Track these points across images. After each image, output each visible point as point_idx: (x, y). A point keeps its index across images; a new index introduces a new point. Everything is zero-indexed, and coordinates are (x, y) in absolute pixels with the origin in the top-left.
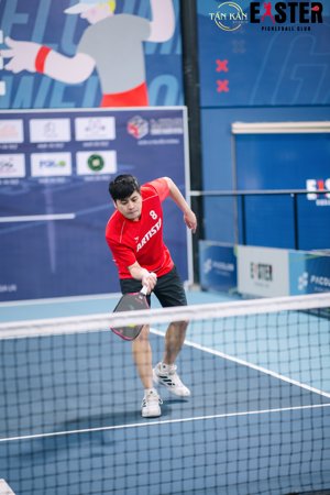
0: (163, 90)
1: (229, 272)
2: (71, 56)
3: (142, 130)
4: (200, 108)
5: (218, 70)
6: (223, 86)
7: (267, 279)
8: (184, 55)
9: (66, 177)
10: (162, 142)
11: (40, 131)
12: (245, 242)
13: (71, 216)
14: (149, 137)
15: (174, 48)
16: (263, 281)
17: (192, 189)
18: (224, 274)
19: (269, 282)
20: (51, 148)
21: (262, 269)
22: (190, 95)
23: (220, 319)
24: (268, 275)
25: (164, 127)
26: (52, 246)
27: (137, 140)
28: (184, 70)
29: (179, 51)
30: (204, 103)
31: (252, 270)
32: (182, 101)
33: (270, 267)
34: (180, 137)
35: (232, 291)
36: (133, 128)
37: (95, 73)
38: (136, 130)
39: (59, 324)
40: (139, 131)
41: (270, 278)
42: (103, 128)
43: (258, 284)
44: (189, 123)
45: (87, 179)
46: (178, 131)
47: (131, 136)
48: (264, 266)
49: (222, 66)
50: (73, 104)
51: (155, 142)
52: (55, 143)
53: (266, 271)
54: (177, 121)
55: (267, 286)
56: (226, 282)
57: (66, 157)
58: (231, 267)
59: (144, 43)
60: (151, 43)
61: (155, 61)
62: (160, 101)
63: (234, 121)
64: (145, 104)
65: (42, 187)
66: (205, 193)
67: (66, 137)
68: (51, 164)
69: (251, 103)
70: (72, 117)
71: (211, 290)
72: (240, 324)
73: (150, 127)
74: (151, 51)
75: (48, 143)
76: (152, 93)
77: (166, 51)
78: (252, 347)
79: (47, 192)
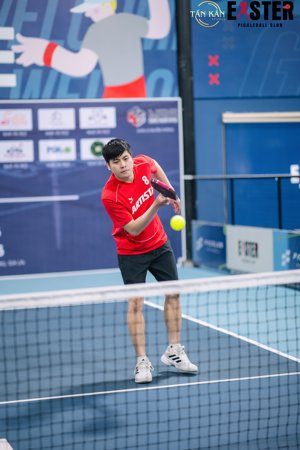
0: (160, 83)
1: (218, 249)
2: (76, 51)
3: (141, 120)
4: (193, 99)
5: (210, 65)
6: (214, 79)
7: (253, 256)
8: (179, 51)
9: (71, 162)
10: (158, 130)
11: (48, 120)
12: (233, 222)
13: (75, 197)
14: (146, 125)
15: (169, 45)
16: (249, 258)
17: (186, 173)
18: (215, 251)
19: (255, 259)
20: (57, 135)
21: (248, 246)
22: (184, 87)
23: (204, 293)
24: (254, 252)
25: (161, 117)
26: (58, 224)
27: (135, 128)
28: (179, 64)
29: (174, 47)
30: (197, 94)
31: (240, 247)
32: (177, 92)
33: (256, 245)
34: (175, 126)
35: (221, 267)
36: (132, 117)
37: (98, 67)
38: (135, 119)
39: (55, 297)
40: (138, 120)
41: (256, 256)
42: (105, 117)
43: (245, 261)
44: (183, 113)
45: (90, 164)
46: (173, 120)
47: (130, 125)
48: (250, 243)
49: (214, 61)
50: (77, 95)
51: (152, 130)
52: (61, 131)
53: (252, 249)
54: (172, 111)
55: (253, 262)
56: (216, 259)
57: (71, 143)
58: (220, 245)
59: (143, 40)
60: (149, 40)
61: (152, 56)
62: (157, 93)
63: (225, 111)
64: (143, 95)
65: (49, 171)
66: (198, 177)
67: (71, 126)
68: (58, 150)
69: (240, 95)
70: (77, 107)
71: (203, 266)
72: (223, 298)
73: (147, 117)
74: (149, 47)
75: (55, 131)
76: (150, 85)
77: (162, 47)
78: (233, 319)
79: (54, 176)
